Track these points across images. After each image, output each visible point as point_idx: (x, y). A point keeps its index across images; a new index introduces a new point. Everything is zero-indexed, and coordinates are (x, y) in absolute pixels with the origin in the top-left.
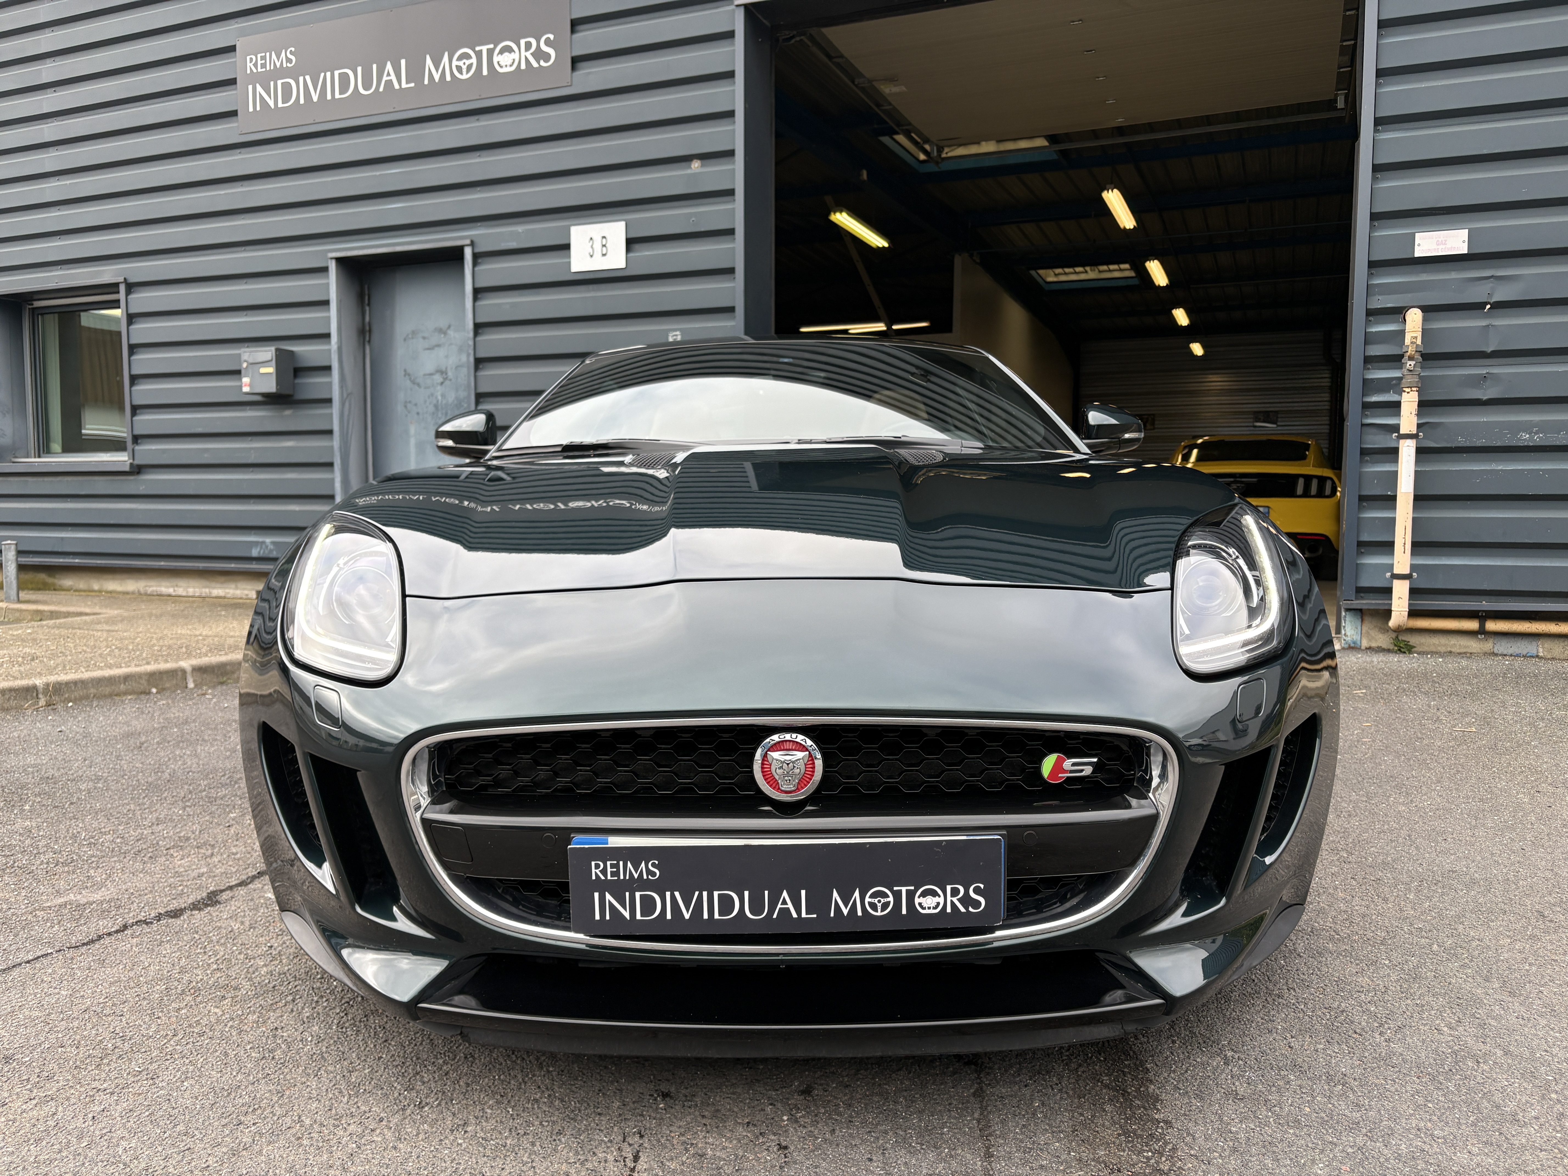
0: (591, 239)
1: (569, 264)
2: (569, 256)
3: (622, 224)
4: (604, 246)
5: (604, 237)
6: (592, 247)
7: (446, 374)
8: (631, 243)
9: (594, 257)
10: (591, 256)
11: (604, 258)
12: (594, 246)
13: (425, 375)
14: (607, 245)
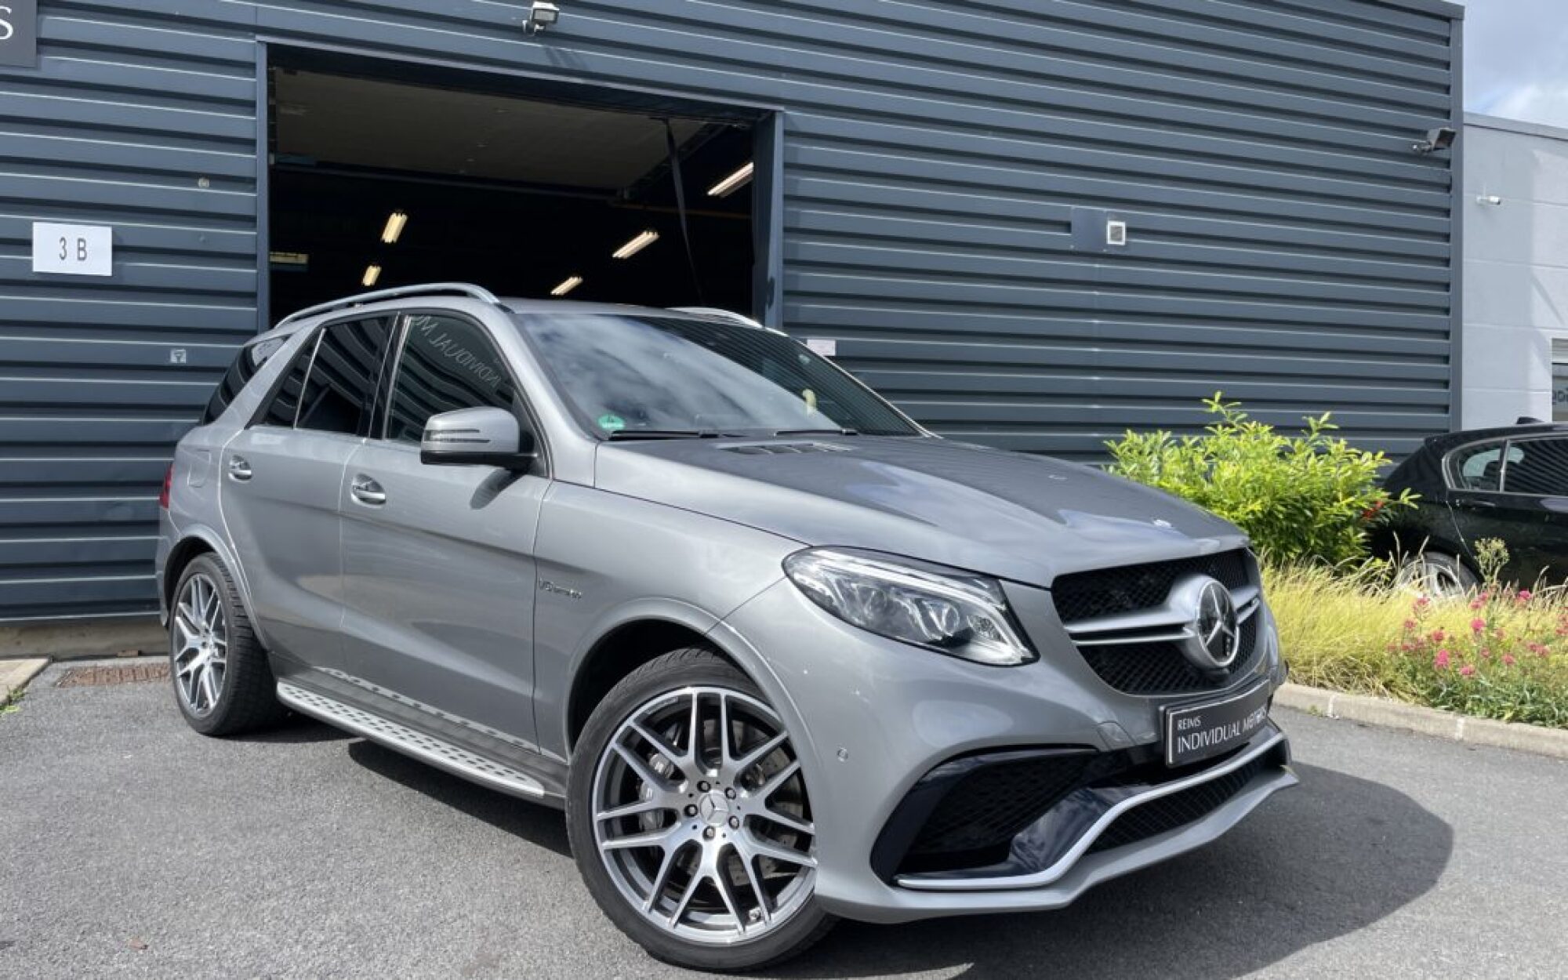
0: (63, 239)
1: (30, 263)
2: (30, 253)
3: (108, 231)
4: (83, 249)
5: (80, 240)
6: (64, 247)
8: (118, 250)
9: (66, 260)
10: (63, 258)
11: (80, 262)
12: (67, 247)
14: (86, 249)
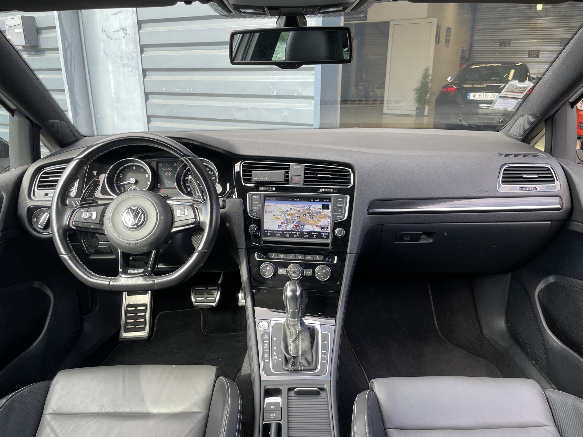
7: (126, 31)
13: (114, 31)
